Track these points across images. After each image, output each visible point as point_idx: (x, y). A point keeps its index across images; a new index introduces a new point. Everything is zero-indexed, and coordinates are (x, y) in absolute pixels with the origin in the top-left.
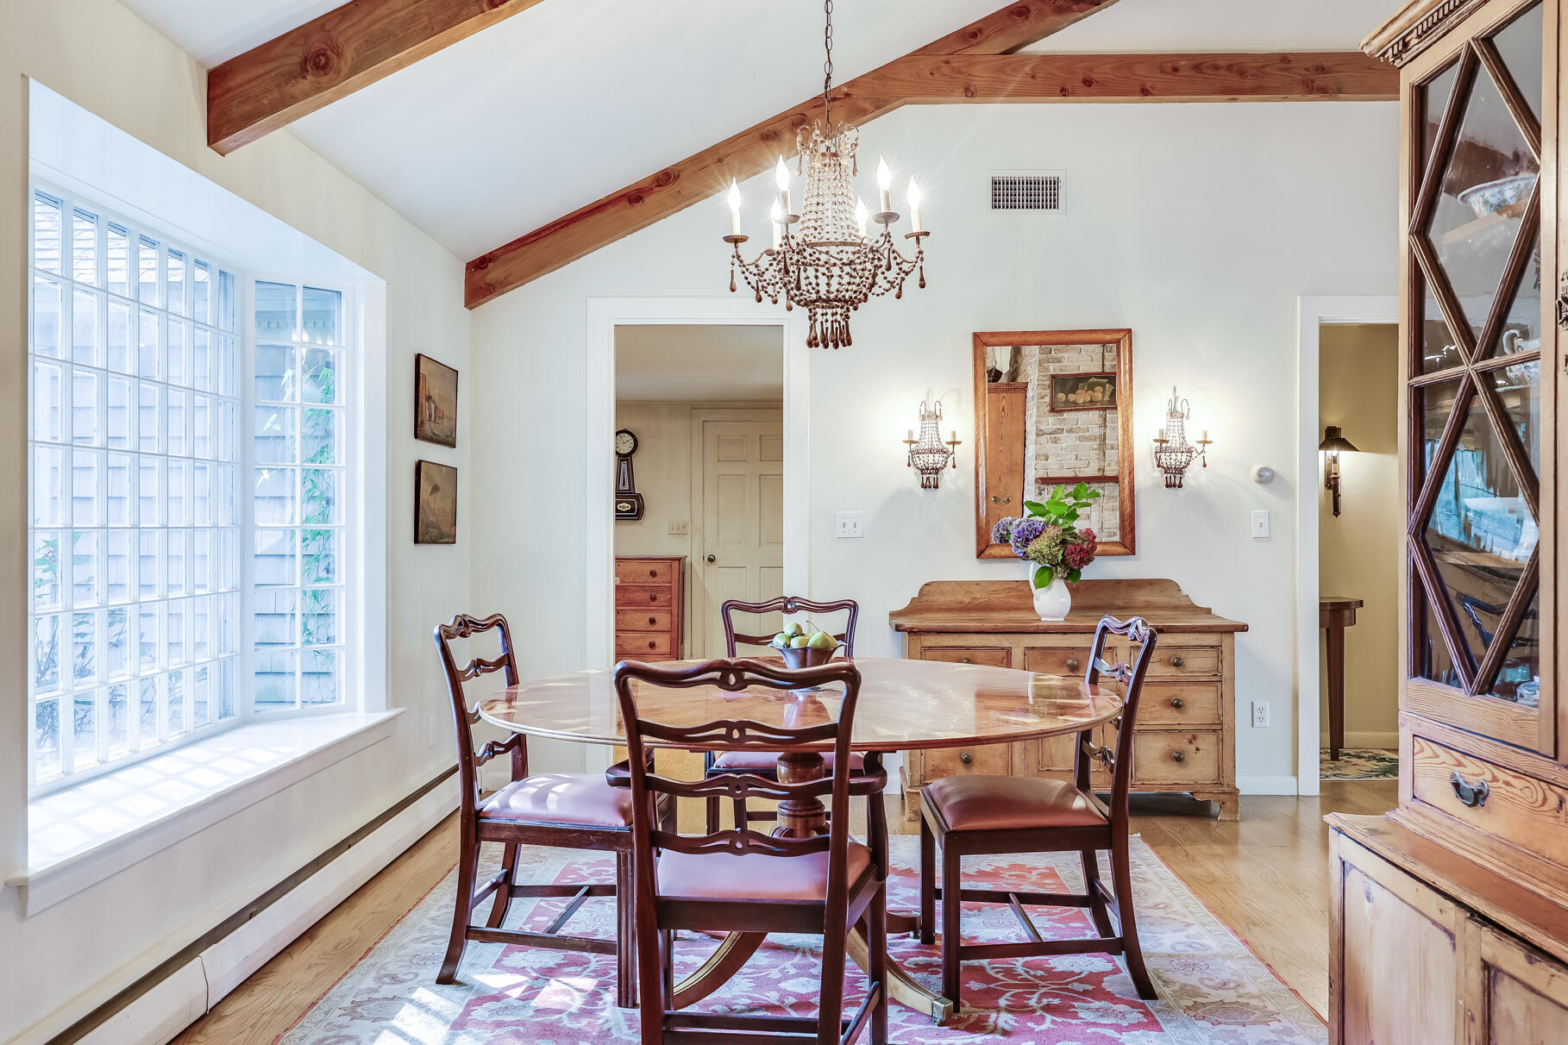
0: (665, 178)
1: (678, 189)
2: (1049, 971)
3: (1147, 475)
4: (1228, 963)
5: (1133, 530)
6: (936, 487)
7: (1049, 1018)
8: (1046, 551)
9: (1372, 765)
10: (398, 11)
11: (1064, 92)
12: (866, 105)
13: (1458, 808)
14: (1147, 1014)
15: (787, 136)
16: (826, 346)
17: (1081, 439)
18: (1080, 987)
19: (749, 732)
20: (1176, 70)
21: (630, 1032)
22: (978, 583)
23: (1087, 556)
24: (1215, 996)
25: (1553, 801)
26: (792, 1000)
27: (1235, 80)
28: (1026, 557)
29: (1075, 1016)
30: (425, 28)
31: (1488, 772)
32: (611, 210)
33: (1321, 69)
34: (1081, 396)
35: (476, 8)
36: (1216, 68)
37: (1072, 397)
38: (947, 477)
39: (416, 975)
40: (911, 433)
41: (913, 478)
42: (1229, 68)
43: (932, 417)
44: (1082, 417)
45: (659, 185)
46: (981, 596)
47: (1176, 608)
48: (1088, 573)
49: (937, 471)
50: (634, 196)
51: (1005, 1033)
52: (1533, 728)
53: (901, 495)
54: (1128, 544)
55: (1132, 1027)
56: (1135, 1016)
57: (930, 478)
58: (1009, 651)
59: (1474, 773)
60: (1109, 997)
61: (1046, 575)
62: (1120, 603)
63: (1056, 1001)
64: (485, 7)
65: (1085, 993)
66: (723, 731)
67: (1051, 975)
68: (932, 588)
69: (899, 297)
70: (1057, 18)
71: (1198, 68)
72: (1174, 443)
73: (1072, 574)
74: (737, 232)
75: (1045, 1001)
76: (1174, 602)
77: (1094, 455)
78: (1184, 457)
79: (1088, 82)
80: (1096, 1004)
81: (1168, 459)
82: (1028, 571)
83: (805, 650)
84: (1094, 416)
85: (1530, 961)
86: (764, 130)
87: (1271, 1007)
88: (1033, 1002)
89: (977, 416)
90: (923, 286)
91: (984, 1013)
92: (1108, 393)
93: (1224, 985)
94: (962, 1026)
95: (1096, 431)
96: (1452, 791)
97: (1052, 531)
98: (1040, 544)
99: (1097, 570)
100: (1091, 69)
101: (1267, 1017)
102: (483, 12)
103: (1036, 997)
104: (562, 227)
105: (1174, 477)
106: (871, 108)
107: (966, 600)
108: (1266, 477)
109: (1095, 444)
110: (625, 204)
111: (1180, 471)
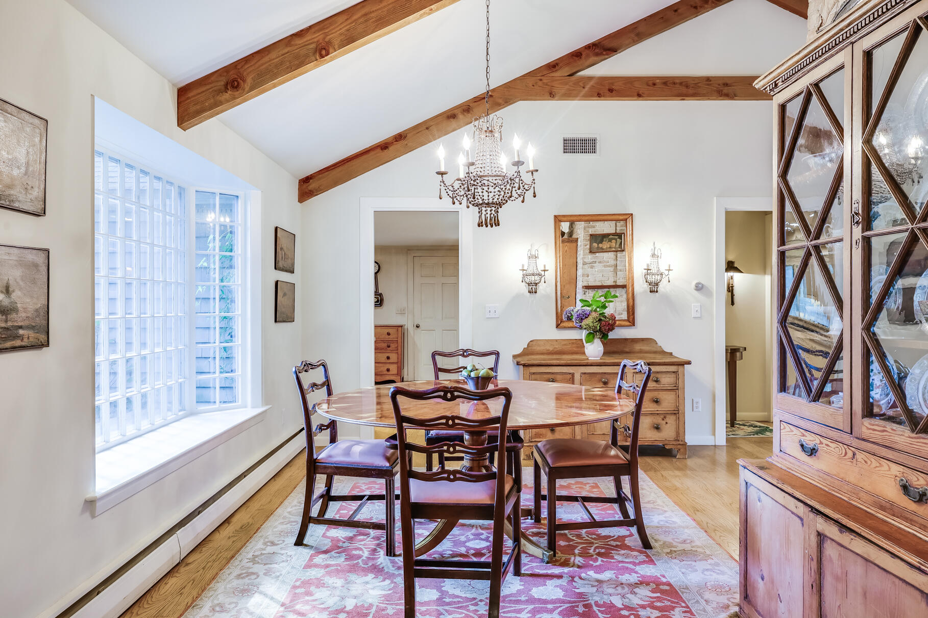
0: (399, 137)
1: (406, 143)
2: (598, 535)
3: (640, 286)
4: (686, 530)
5: (633, 314)
6: (536, 292)
7: (600, 559)
8: (591, 324)
9: (751, 429)
10: (274, 59)
11: (599, 96)
12: (500, 101)
13: (803, 456)
14: (648, 556)
15: (461, 116)
16: (487, 226)
17: (605, 266)
18: (614, 543)
19: (457, 421)
20: (654, 84)
21: (393, 569)
22: (556, 340)
23: (611, 327)
24: (681, 547)
25: (850, 454)
26: (472, 552)
27: (684, 90)
28: (581, 328)
29: (612, 558)
30: (287, 68)
31: (817, 439)
32: (372, 153)
33: (726, 85)
34: (605, 245)
35: (313, 58)
36: (674, 83)
37: (600, 245)
38: (541, 287)
39: (284, 541)
40: (523, 266)
41: (524, 288)
42: (681, 84)
43: (533, 257)
44: (605, 255)
45: (396, 141)
46: (558, 347)
47: (655, 352)
48: (612, 335)
49: (536, 284)
50: (384, 146)
51: (579, 567)
52: (840, 419)
53: (518, 297)
54: (631, 321)
55: (640, 563)
56: (642, 558)
57: (533, 288)
58: (573, 375)
59: (811, 440)
60: (629, 548)
61: (591, 336)
62: (627, 350)
63: (603, 551)
64: (318, 57)
65: (617, 546)
66: (444, 421)
67: (600, 537)
68: (534, 343)
69: (523, 202)
70: (596, 58)
71: (665, 83)
72: (654, 270)
73: (604, 336)
74: (443, 170)
75: (597, 551)
76: (654, 349)
77: (611, 274)
78: (659, 278)
79: (611, 90)
80: (623, 552)
81: (651, 279)
82: (583, 334)
83: (478, 378)
84: (612, 255)
85: (841, 532)
86: (449, 114)
87: (708, 552)
88: (591, 551)
89: (556, 257)
90: (535, 197)
91: (568, 556)
92: (618, 243)
93: (684, 542)
94: (557, 564)
95: (612, 262)
96: (800, 448)
97: (594, 315)
98: (588, 321)
99: (617, 334)
100: (612, 84)
101: (706, 557)
102: (317, 60)
103: (593, 548)
104: (350, 161)
105: (654, 288)
106: (503, 103)
107: (551, 349)
108: (699, 287)
109: (612, 269)
110: (379, 150)
111: (657, 284)
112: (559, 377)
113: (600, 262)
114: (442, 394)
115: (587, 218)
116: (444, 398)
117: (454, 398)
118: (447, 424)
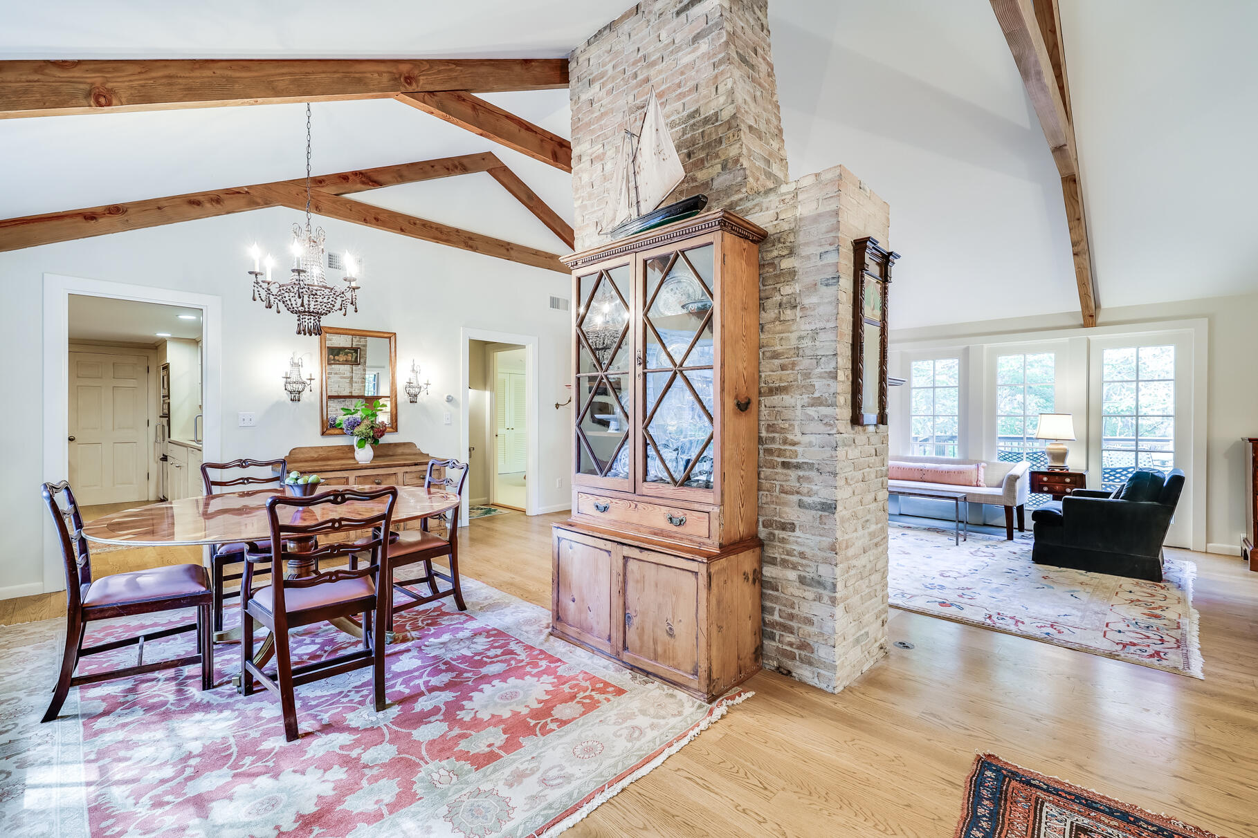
0: (115, 210)
1: (126, 218)
2: (417, 611)
3: (402, 397)
4: (483, 591)
5: (396, 421)
6: (299, 400)
7: (432, 628)
8: (364, 431)
9: (479, 511)
11: (365, 221)
12: (259, 200)
13: (598, 513)
14: (467, 615)
15: (208, 205)
16: (305, 334)
17: (341, 378)
18: (436, 614)
19: (343, 523)
20: (415, 224)
21: (224, 699)
22: (322, 447)
23: (382, 433)
24: (486, 603)
25: (633, 506)
26: (306, 657)
27: (439, 235)
28: (352, 434)
29: (441, 624)
30: (37, 101)
31: (608, 500)
32: (68, 220)
33: (471, 239)
34: (342, 358)
35: (84, 102)
36: (431, 227)
37: (337, 358)
38: (305, 396)
40: (286, 373)
41: (286, 397)
42: (437, 229)
43: (296, 365)
44: (342, 367)
45: (110, 213)
46: (324, 454)
47: (415, 454)
48: (383, 440)
49: (299, 392)
50: (90, 216)
51: (418, 639)
52: (627, 485)
53: (278, 405)
54: (394, 427)
55: (465, 622)
56: (463, 618)
57: (296, 396)
58: (347, 478)
59: (602, 502)
60: (448, 614)
61: (363, 440)
62: (391, 453)
63: (429, 621)
64: (92, 103)
65: (438, 615)
66: (330, 524)
67: (420, 613)
68: (297, 451)
69: (345, 315)
70: (363, 186)
71: (424, 225)
72: (415, 384)
73: (375, 440)
75: (425, 623)
76: (414, 452)
77: (347, 385)
78: (417, 390)
79: (377, 219)
80: (446, 618)
81: (412, 391)
82: (355, 441)
83: (307, 485)
84: (347, 367)
85: (641, 552)
86: (192, 198)
87: (507, 601)
88: (420, 624)
89: (322, 367)
90: (356, 311)
91: (404, 634)
92: (354, 357)
93: (486, 598)
94: (398, 641)
95: (348, 374)
96: (595, 508)
97: (366, 422)
98: (362, 428)
99: (387, 439)
100: (378, 214)
101: (508, 605)
102: (90, 106)
103: (420, 622)
104: (23, 223)
105: (413, 399)
106: (262, 203)
107: (316, 456)
108: (449, 400)
109: (348, 380)
110: (80, 219)
111: (416, 396)
112: (332, 481)
113: (336, 374)
114: (332, 498)
115: (353, 332)
116: (335, 502)
117: (344, 500)
118: (333, 527)
